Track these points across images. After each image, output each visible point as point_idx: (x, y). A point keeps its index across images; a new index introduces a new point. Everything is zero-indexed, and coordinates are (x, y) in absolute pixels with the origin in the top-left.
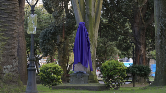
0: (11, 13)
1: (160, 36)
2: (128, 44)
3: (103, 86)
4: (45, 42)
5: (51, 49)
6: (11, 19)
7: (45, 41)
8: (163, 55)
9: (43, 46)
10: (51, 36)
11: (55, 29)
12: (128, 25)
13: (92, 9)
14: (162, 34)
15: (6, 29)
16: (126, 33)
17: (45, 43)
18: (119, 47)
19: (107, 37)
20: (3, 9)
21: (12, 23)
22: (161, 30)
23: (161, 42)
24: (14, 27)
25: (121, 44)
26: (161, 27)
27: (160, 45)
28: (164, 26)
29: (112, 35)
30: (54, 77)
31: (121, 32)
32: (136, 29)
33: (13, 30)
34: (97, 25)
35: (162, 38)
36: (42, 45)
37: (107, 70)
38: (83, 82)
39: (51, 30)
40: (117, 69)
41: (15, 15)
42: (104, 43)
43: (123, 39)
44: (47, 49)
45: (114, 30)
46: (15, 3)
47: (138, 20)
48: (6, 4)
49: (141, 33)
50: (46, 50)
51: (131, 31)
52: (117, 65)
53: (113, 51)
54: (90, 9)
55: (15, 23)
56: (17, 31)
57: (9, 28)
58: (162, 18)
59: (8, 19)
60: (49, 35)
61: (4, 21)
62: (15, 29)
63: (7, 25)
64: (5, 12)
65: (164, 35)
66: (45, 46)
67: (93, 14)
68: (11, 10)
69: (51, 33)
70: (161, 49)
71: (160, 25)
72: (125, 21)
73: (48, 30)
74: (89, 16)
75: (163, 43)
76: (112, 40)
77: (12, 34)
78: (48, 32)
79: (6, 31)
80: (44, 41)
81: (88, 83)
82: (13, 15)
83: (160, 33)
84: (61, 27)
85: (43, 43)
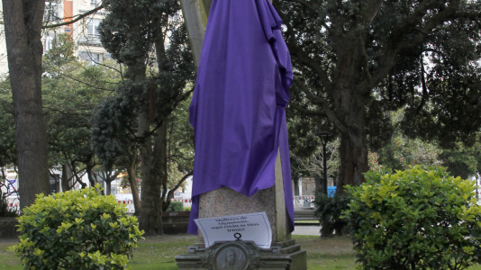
2: (311, 139)
4: (103, 132)
5: (120, 149)
7: (105, 128)
9: (100, 142)
10: (120, 114)
11: (131, 98)
17: (105, 135)
25: (294, 139)
30: (90, 260)
36: (96, 140)
39: (120, 100)
44: (110, 151)
50: (108, 154)
60: (113, 115)
66: (104, 141)
69: (119, 107)
73: (112, 102)
78: (111, 105)
80: (102, 129)
84: (145, 92)
85: (99, 134)
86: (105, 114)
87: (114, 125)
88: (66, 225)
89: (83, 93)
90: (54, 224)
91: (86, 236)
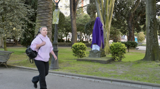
0: (46, 9)
1: (150, 27)
2: (126, 30)
3: (110, 60)
6: (45, 14)
8: (151, 40)
12: (126, 22)
13: (108, 12)
14: (151, 26)
15: (42, 21)
16: (125, 26)
18: (122, 31)
19: (116, 27)
20: (40, 7)
21: (46, 16)
22: (150, 23)
23: (150, 31)
24: (48, 19)
25: (122, 30)
26: (151, 21)
27: (150, 33)
28: (152, 20)
29: (118, 26)
30: (80, 51)
31: (122, 25)
32: (130, 23)
33: (47, 21)
34: (110, 21)
35: (151, 29)
37: (114, 49)
38: (97, 57)
40: (120, 48)
41: (49, 11)
42: (115, 30)
43: (123, 28)
45: (119, 24)
46: (49, 2)
47: (131, 19)
48: (42, 3)
49: (132, 25)
51: (127, 24)
52: (120, 46)
53: (119, 33)
54: (106, 12)
55: (49, 16)
56: (50, 22)
57: (44, 20)
58: (151, 15)
59: (43, 13)
61: (40, 15)
62: (48, 21)
63: (43, 18)
64: (41, 9)
65: (152, 26)
67: (108, 15)
68: (46, 7)
69: (90, 25)
70: (150, 36)
71: (150, 20)
72: (124, 20)
73: (89, 23)
74: (106, 16)
75: (152, 32)
76: (118, 28)
77: (46, 24)
79: (42, 22)
81: (100, 57)
82: (47, 11)
83: (149, 25)
85: (86, 29)
86: (87, 26)
87: (89, 28)
88: (78, 47)
89: (84, 20)
90: (76, 47)
91: (80, 48)
